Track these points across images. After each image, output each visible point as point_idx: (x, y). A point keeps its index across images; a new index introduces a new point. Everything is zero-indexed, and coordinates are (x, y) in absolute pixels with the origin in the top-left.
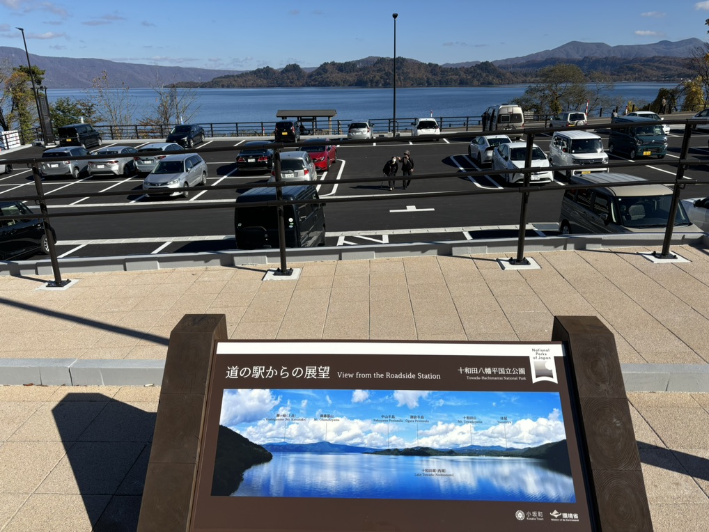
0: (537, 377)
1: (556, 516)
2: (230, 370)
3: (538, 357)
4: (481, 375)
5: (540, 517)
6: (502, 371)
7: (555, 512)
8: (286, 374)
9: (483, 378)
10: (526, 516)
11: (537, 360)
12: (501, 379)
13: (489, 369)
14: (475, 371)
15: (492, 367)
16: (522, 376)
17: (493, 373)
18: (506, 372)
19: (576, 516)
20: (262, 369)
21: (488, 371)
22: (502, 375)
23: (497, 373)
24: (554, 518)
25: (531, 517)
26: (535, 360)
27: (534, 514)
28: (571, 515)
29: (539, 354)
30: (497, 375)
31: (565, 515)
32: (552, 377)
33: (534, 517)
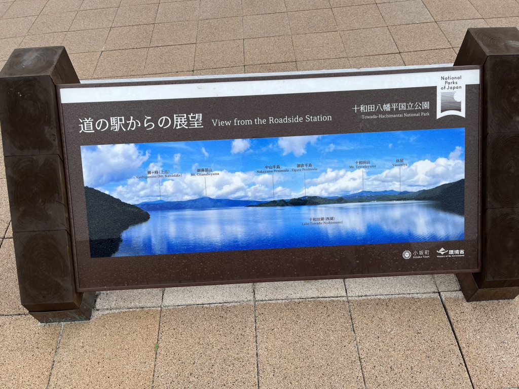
0: (442, 111)
1: (442, 253)
2: (83, 123)
3: (447, 87)
4: (379, 112)
5: (427, 255)
6: (403, 106)
7: (442, 249)
8: (152, 125)
9: (381, 116)
10: (413, 255)
11: (446, 91)
12: (401, 116)
13: (388, 105)
14: (371, 108)
15: (391, 102)
16: (425, 111)
17: (392, 109)
18: (407, 107)
19: (462, 252)
20: (121, 120)
21: (387, 107)
22: (403, 112)
23: (397, 109)
24: (440, 254)
25: (418, 255)
26: (444, 91)
27: (421, 253)
28: (457, 252)
29: (449, 83)
30: (397, 111)
31: (451, 252)
32: (459, 110)
33: (420, 256)
